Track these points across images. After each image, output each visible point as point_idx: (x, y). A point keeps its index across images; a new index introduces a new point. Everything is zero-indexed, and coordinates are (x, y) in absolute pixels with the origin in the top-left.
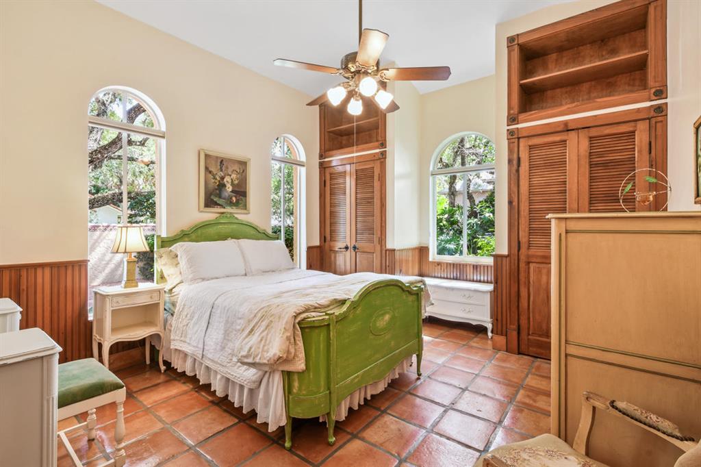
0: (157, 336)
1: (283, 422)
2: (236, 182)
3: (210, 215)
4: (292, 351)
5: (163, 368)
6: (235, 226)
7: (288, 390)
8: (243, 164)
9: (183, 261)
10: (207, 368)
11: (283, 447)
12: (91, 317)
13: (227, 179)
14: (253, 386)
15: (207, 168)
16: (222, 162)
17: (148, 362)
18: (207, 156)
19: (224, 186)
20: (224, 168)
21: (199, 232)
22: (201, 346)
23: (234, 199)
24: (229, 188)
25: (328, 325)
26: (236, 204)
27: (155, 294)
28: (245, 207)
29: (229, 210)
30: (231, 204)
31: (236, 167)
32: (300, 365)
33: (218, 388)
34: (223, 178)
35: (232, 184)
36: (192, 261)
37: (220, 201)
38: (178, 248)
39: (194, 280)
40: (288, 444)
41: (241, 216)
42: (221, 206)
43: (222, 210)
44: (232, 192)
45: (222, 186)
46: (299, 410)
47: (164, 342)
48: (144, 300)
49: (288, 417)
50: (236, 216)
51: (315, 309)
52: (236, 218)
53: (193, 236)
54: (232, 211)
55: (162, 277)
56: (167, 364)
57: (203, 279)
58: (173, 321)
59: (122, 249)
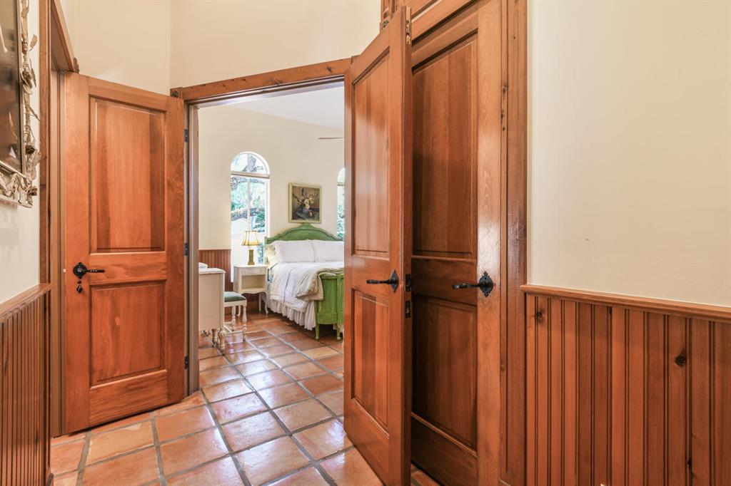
0: (264, 294)
1: (314, 326)
2: (312, 202)
3: (295, 224)
4: (316, 289)
5: (267, 312)
6: (311, 232)
7: (317, 310)
8: (317, 191)
9: (278, 251)
10: (286, 307)
11: (315, 339)
12: (232, 281)
13: (306, 201)
14: (304, 311)
15: (293, 195)
16: (303, 190)
17: (260, 309)
18: (293, 187)
19: (304, 205)
20: (304, 194)
21: (288, 235)
22: (283, 295)
23: (311, 214)
24: (308, 207)
25: (336, 279)
26: (313, 217)
27: (263, 270)
28: (318, 219)
29: (307, 221)
30: (309, 217)
31: (312, 193)
32: (321, 297)
33: (290, 316)
34: (303, 201)
35: (310, 204)
36: (282, 252)
37: (302, 216)
38: (275, 244)
39: (283, 262)
40: (317, 338)
41: (315, 225)
42: (303, 219)
43: (303, 221)
44: (310, 209)
45: (303, 205)
46: (321, 320)
47: (268, 297)
48: (257, 272)
49: (317, 324)
50: (312, 225)
51: (331, 271)
52: (312, 227)
53: (285, 237)
54: (308, 221)
55: (268, 261)
56: (269, 309)
57: (288, 262)
58: (272, 285)
59: (247, 244)
